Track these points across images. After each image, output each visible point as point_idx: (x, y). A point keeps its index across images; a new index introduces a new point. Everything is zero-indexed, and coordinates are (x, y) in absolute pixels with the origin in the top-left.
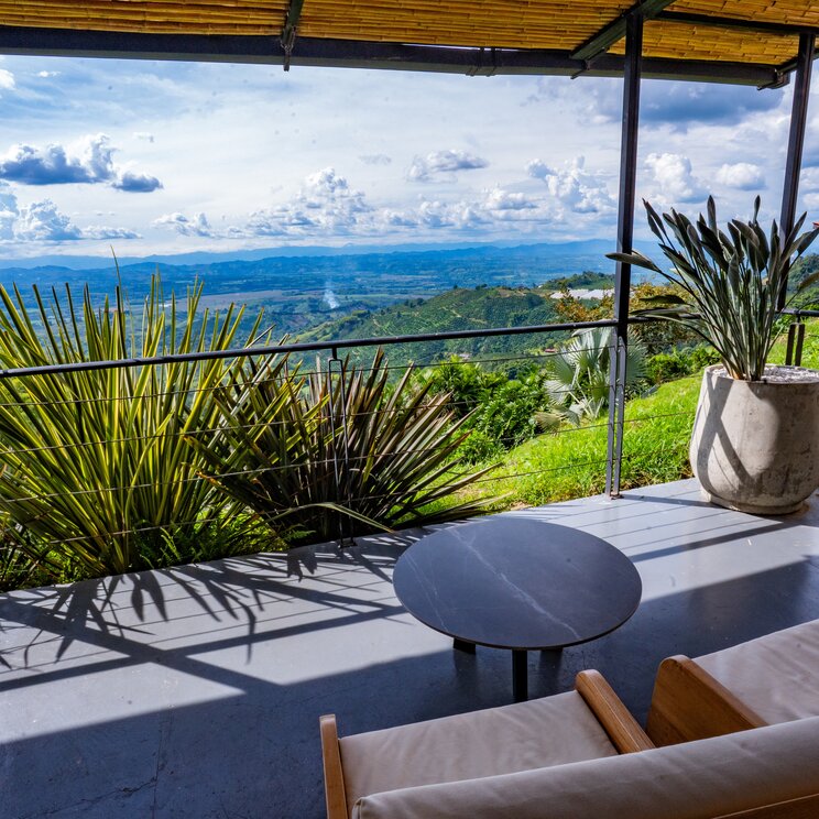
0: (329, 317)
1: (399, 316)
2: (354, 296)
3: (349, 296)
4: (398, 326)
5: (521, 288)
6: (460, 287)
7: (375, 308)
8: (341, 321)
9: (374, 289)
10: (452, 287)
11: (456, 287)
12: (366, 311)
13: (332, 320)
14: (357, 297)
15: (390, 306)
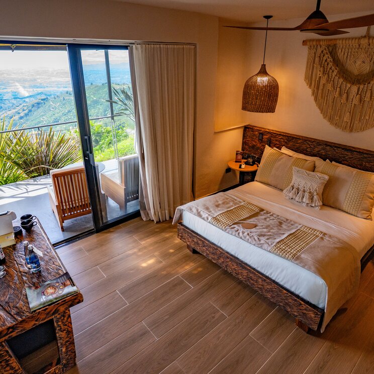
0: (25, 101)
1: (64, 99)
2: (37, 89)
3: (35, 90)
4: (64, 104)
5: (124, 84)
6: (94, 84)
7: (50, 95)
8: (32, 103)
9: (48, 85)
10: (90, 84)
11: (92, 84)
12: (46, 97)
13: (27, 102)
14: (40, 90)
15: (58, 94)
